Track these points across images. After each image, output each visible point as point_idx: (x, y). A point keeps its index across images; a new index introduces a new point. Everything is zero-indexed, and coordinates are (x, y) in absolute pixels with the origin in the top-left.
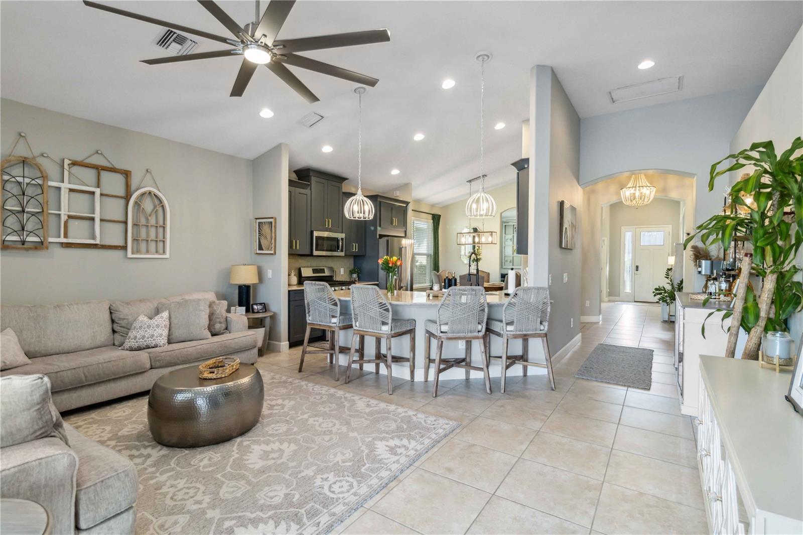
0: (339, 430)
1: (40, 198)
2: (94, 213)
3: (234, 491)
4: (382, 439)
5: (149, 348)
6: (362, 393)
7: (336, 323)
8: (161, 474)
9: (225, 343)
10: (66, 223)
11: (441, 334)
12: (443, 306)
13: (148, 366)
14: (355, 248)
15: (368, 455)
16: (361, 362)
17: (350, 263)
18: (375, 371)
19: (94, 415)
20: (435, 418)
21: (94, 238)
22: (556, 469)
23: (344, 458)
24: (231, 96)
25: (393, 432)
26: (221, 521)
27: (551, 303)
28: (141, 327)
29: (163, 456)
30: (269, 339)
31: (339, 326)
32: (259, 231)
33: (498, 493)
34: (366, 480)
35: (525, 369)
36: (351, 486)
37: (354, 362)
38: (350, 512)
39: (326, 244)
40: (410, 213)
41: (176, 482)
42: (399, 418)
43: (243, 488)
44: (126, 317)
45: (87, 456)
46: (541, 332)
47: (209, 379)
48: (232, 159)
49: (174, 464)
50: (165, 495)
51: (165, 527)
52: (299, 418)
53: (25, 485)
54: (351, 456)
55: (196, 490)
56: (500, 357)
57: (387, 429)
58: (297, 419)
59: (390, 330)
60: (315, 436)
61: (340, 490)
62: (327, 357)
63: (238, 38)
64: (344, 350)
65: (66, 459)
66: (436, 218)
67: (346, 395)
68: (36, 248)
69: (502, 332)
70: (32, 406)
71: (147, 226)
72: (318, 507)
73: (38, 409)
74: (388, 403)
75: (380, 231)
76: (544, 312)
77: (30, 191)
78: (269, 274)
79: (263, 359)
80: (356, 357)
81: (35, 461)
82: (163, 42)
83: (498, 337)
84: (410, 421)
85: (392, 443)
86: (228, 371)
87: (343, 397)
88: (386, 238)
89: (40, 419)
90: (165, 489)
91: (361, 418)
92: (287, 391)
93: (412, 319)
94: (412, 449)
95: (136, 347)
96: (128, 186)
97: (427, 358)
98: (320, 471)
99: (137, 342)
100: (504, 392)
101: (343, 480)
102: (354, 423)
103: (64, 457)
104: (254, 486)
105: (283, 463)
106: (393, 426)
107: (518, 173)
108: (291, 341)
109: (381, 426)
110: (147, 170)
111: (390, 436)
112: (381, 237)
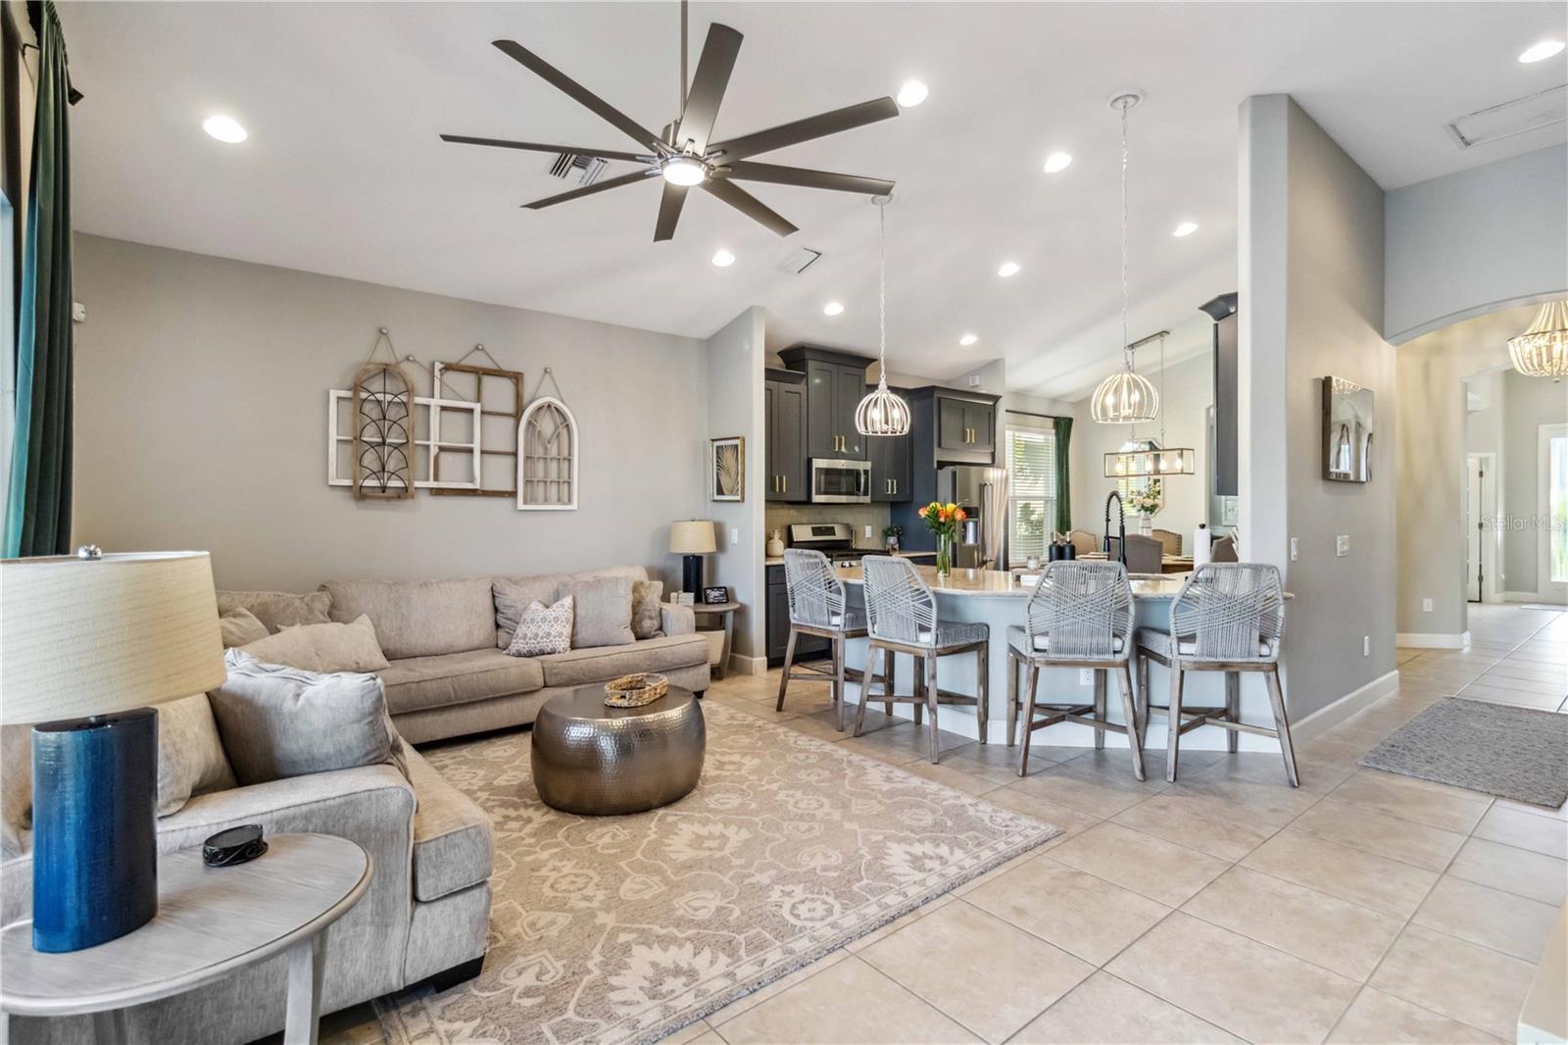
0: (827, 814)
1: (404, 422)
2: (472, 443)
3: (641, 890)
4: (900, 841)
5: (543, 654)
6: (882, 756)
7: (838, 626)
8: (542, 849)
9: (657, 653)
10: (437, 458)
11: (1034, 654)
12: (1036, 600)
13: (540, 681)
14: (891, 487)
15: (869, 866)
16: (889, 699)
17: (884, 517)
18: (913, 719)
19: (466, 752)
20: (1012, 815)
21: (472, 480)
22: (1254, 944)
23: (827, 863)
24: (655, 241)
25: (925, 829)
26: (615, 932)
27: (1286, 599)
28: (532, 620)
29: (550, 823)
30: (732, 651)
31: (843, 632)
32: (718, 462)
33: (1112, 968)
34: (857, 906)
35: (1233, 738)
36: (830, 911)
37: (871, 698)
38: (819, 953)
39: (844, 481)
40: (1002, 417)
41: (560, 864)
42: (942, 806)
43: (655, 887)
44: (514, 605)
45: (433, 800)
46: (1262, 660)
47: (618, 707)
48: (673, 341)
49: (562, 835)
50: (544, 880)
51: (538, 927)
52: (763, 789)
53: (351, 823)
54: (840, 861)
55: (587, 880)
56: (1167, 708)
57: (915, 824)
58: (759, 789)
59: (933, 642)
60: (784, 821)
61: (809, 915)
62: (829, 687)
63: (653, 150)
64: (853, 676)
65: (400, 795)
66: (1063, 424)
67: (850, 758)
68: (399, 497)
69: (1169, 656)
70: (364, 716)
71: (545, 459)
72: (767, 935)
73: (371, 722)
74: (927, 778)
75: (938, 455)
76: (1269, 617)
77: (392, 414)
78: (733, 536)
79: (718, 685)
80: (879, 690)
81: (364, 791)
82: (558, 168)
83: (1163, 667)
84: (960, 815)
85: (918, 849)
86: (647, 697)
87: (845, 759)
88: (951, 468)
89: (374, 735)
90: (544, 872)
91: (872, 799)
92: (752, 741)
93: (980, 624)
94: (955, 864)
95: (525, 651)
96: (518, 397)
97: (1013, 700)
98: (782, 879)
99: (527, 643)
100: (1175, 779)
101: (818, 899)
102: (857, 806)
103: (398, 793)
104: (672, 888)
105: (723, 858)
106: (928, 819)
107: (1216, 326)
108: (772, 657)
109: (905, 818)
110: (546, 371)
111: (918, 837)
112: (942, 465)
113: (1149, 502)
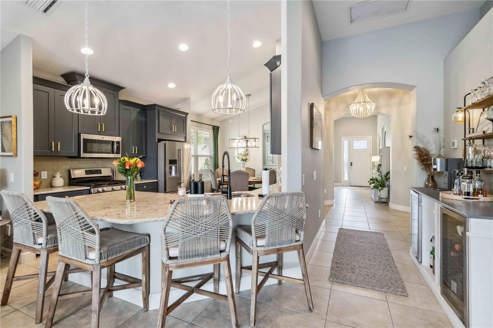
7: (41, 244)
14: (134, 150)
32: (1, 131)
40: (189, 122)
46: (296, 243)
59: (97, 259)
66: (216, 129)
69: (251, 248)
75: (158, 136)
76: (299, 220)
78: (12, 177)
88: (164, 142)
107: (271, 74)
112: (160, 140)
113: (244, 158)
